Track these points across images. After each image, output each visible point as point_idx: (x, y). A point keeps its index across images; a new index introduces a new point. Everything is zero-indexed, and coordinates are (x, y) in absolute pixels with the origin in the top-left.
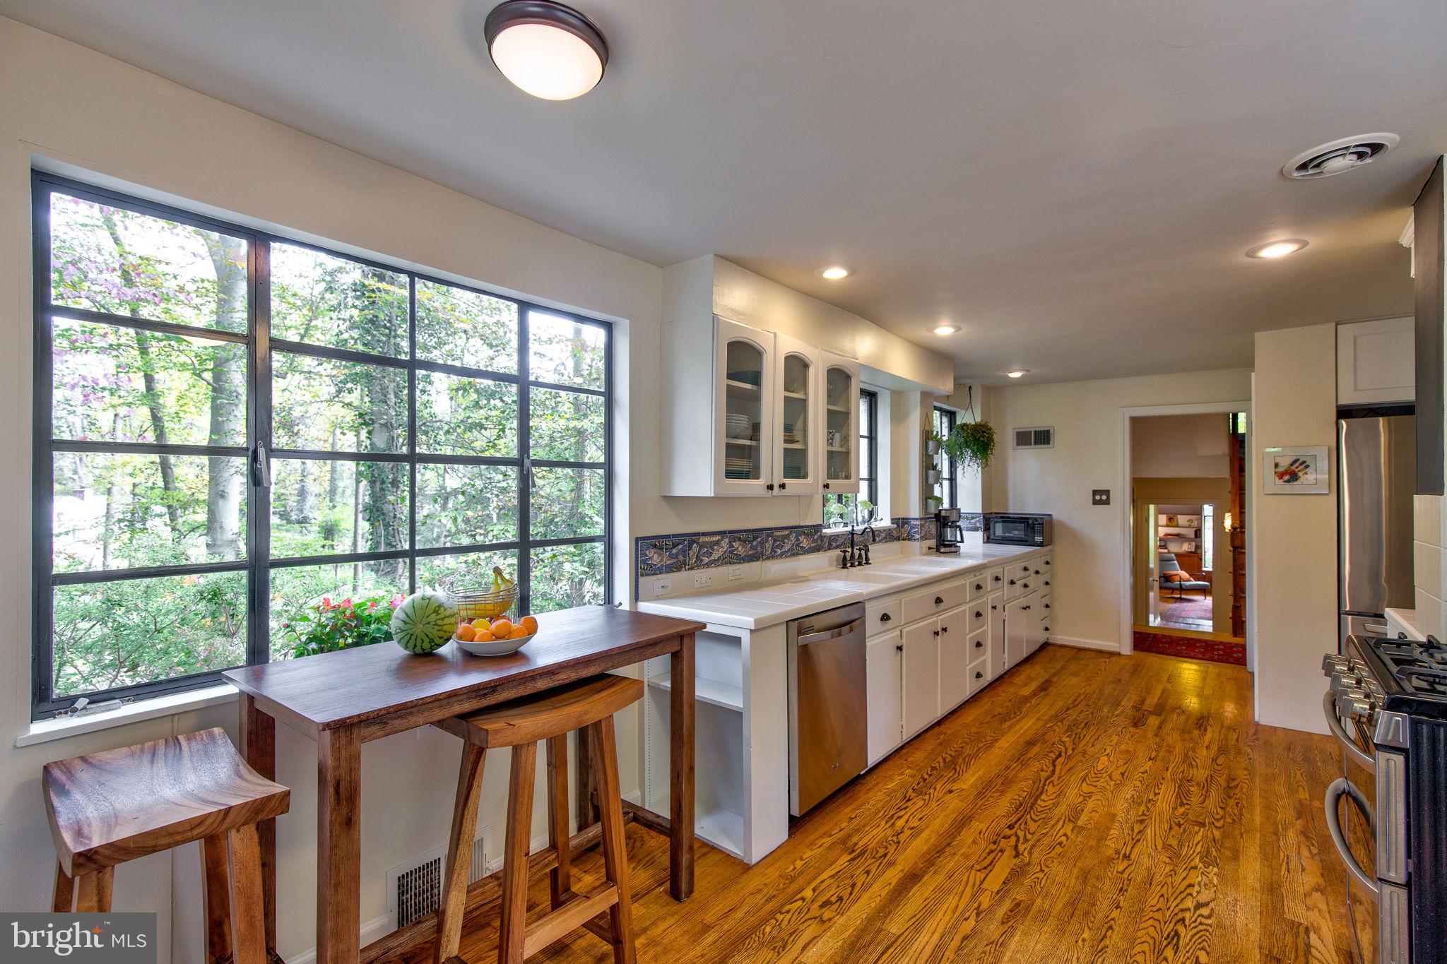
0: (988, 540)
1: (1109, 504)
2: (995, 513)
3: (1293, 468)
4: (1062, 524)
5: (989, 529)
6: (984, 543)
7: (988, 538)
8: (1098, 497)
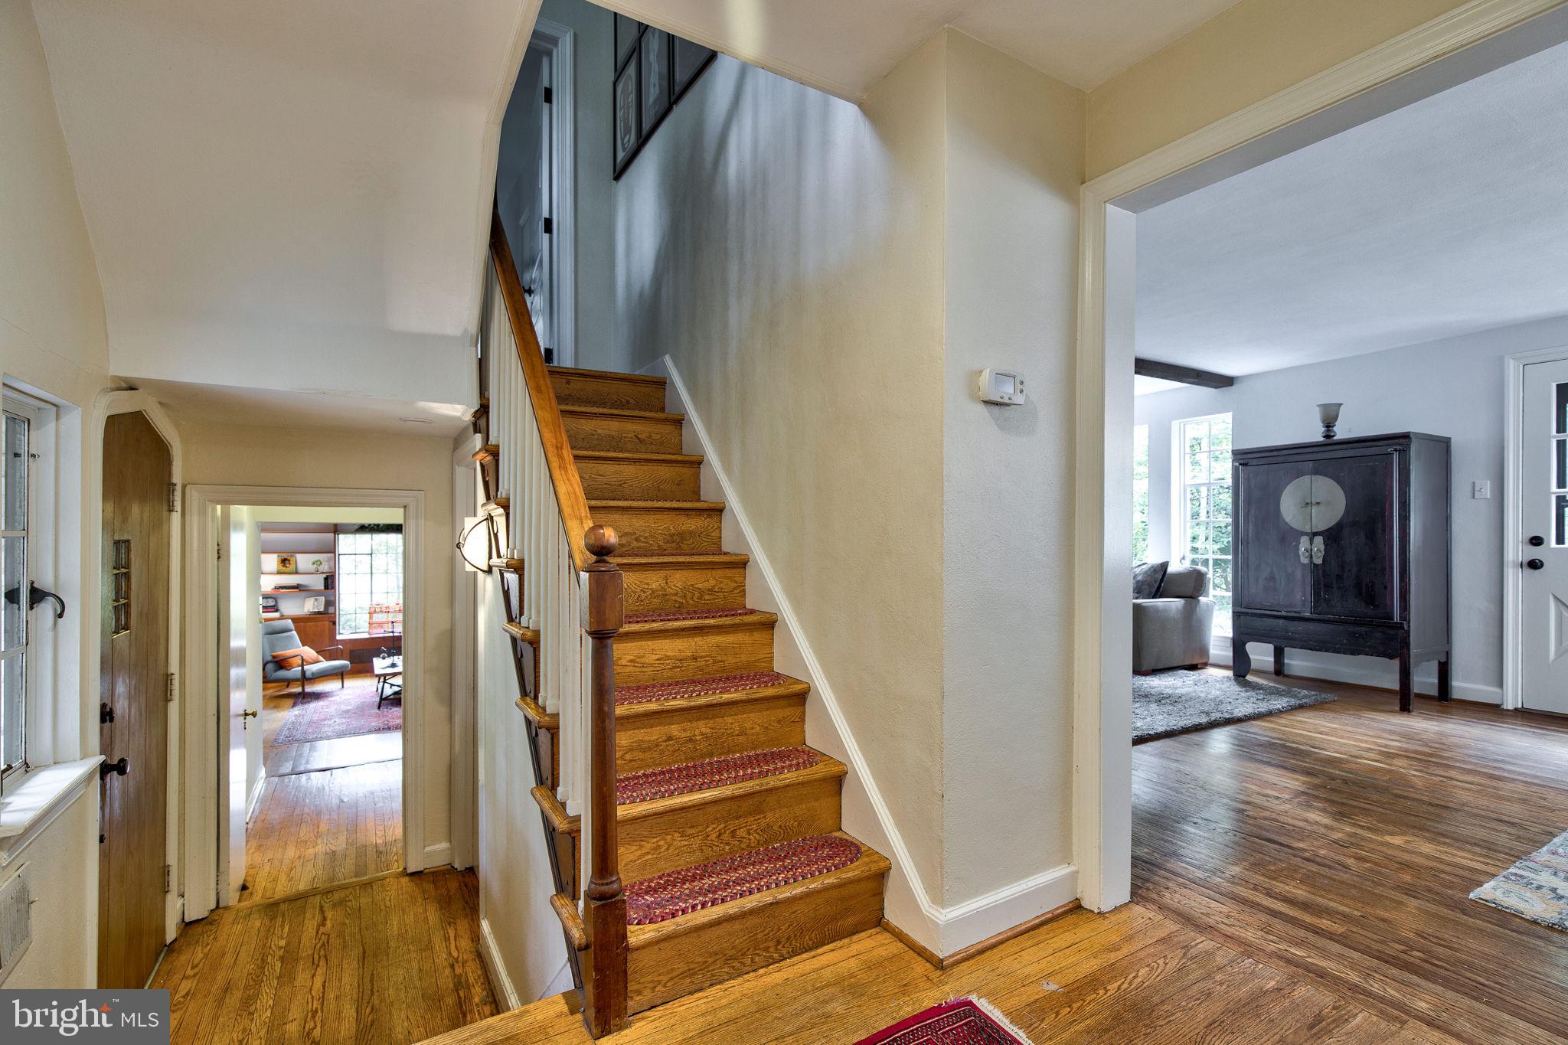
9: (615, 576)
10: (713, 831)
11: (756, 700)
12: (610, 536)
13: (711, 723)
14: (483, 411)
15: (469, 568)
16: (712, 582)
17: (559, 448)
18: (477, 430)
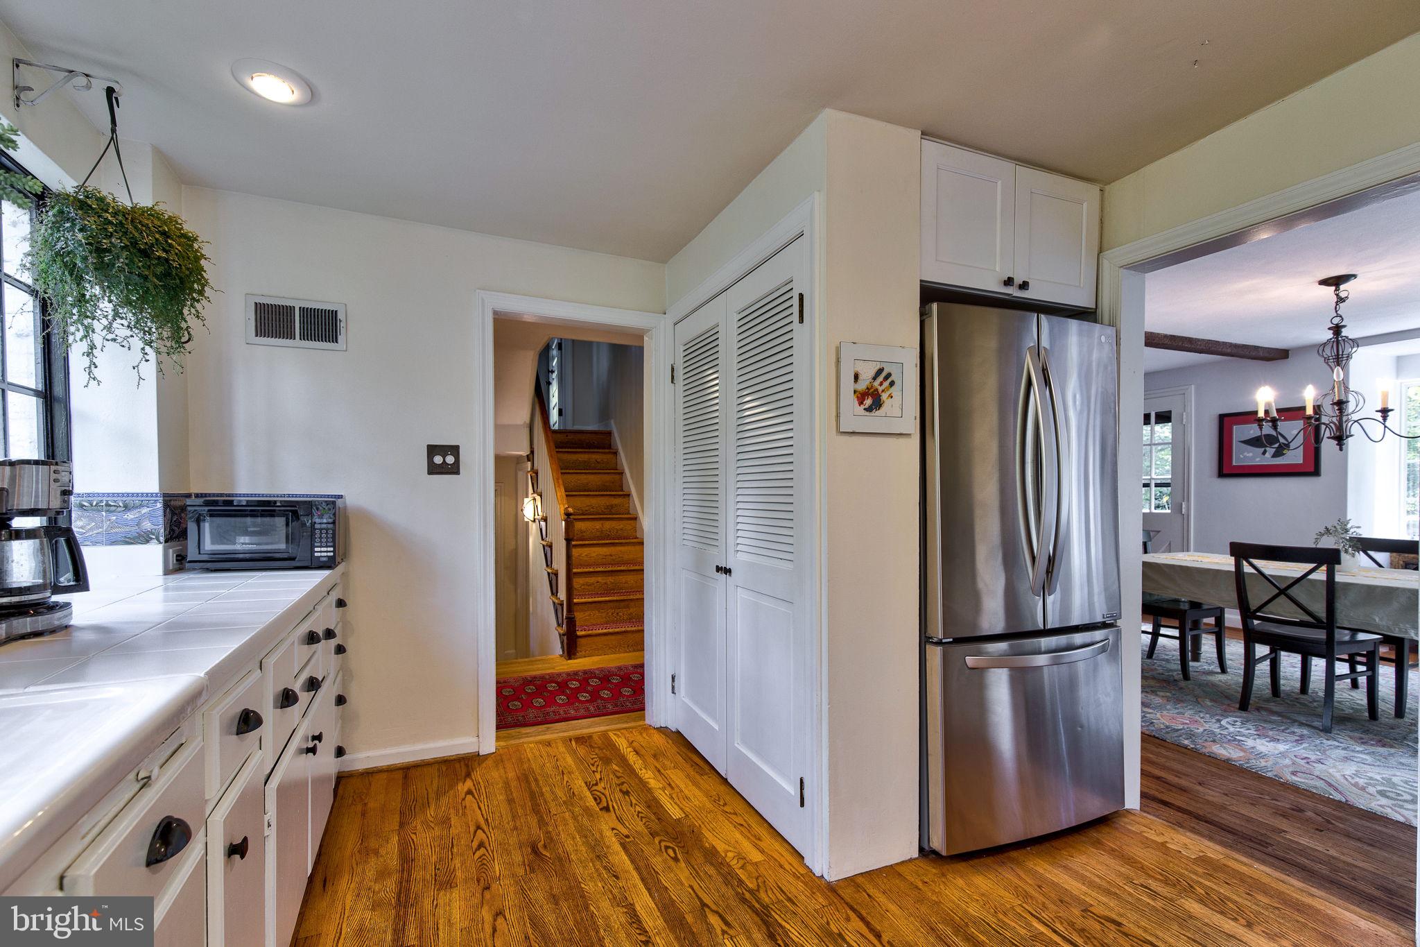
0: (179, 564)
1: (457, 473)
2: (197, 496)
3: (876, 384)
4: (366, 517)
5: (183, 535)
6: (167, 572)
7: (181, 558)
8: (438, 460)
9: (572, 522)
10: (611, 611)
11: (631, 570)
12: (571, 510)
13: (613, 578)
14: (532, 452)
15: (526, 520)
16: (622, 526)
17: (558, 479)
18: (529, 460)
